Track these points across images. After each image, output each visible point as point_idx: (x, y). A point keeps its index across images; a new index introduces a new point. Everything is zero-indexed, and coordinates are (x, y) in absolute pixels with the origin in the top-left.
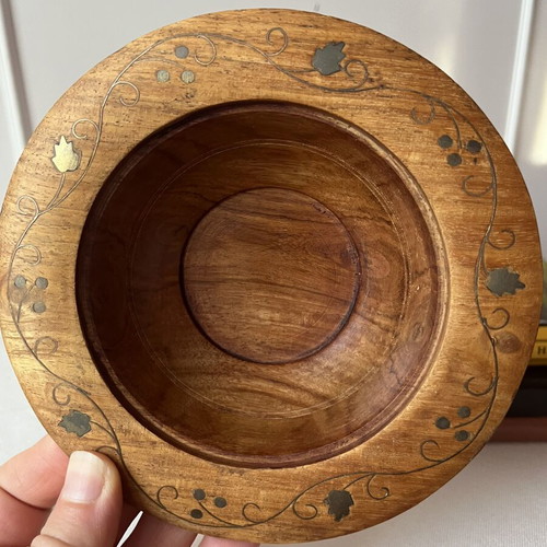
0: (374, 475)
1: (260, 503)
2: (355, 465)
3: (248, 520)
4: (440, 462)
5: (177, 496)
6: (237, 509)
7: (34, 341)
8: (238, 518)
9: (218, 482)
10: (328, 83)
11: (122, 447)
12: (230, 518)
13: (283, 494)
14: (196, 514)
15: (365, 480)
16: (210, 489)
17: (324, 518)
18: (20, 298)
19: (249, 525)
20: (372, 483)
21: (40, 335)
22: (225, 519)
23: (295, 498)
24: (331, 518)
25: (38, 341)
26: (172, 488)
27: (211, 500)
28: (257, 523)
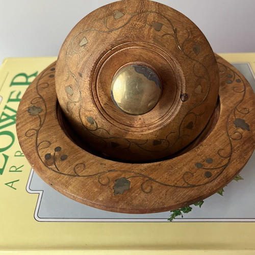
0: (236, 108)
1: (221, 147)
2: (228, 110)
3: (226, 158)
4: (245, 90)
5: (192, 174)
6: (217, 157)
7: (72, 171)
8: (222, 161)
9: (198, 155)
11: (150, 176)
12: (220, 163)
13: (223, 138)
15: (236, 111)
16: (199, 160)
17: (245, 133)
18: (52, 161)
19: (230, 159)
20: (239, 110)
21: (73, 166)
22: (220, 166)
23: (228, 135)
24: (246, 131)
25: (74, 169)
26: (187, 173)
27: (205, 163)
28: (230, 156)
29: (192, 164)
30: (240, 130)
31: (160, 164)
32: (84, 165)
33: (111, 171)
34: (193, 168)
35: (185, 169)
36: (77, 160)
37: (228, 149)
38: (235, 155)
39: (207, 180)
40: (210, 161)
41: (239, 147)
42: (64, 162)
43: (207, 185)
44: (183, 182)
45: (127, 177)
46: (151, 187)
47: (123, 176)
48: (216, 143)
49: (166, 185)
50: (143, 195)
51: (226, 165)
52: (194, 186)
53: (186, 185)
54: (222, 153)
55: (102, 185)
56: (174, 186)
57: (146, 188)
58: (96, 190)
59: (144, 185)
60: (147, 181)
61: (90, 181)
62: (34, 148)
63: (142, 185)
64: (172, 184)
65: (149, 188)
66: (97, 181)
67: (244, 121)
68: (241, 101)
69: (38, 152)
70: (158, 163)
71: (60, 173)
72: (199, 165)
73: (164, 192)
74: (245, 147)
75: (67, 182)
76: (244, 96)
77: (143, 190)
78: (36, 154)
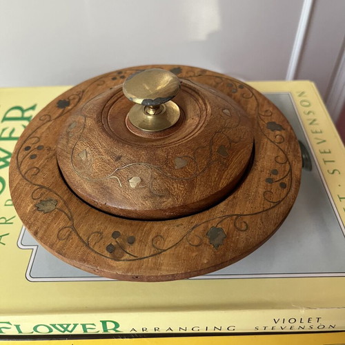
0: (258, 113)
1: (274, 155)
3: (285, 163)
4: (253, 94)
5: (270, 192)
6: (278, 165)
7: (153, 249)
8: (285, 167)
9: (261, 171)
10: (73, 105)
11: (236, 213)
12: (285, 171)
14: (283, 186)
15: (261, 116)
16: (266, 175)
17: (283, 133)
18: (121, 251)
19: (289, 163)
20: (263, 114)
21: (150, 244)
22: (286, 173)
23: (271, 141)
24: (283, 131)
25: (153, 246)
26: (265, 193)
27: (273, 176)
28: (288, 160)
29: (263, 183)
30: (278, 132)
31: (234, 197)
32: (161, 236)
33: (194, 227)
34: (267, 186)
35: (261, 190)
36: (148, 235)
37: (281, 153)
38: (291, 157)
39: (285, 191)
40: (275, 172)
41: (288, 148)
42: (136, 244)
43: (289, 195)
44: (269, 203)
45: (214, 225)
46: (245, 222)
47: (210, 226)
48: (268, 153)
49: (256, 214)
50: (243, 235)
51: (291, 170)
52: (280, 202)
53: (272, 205)
54: (279, 160)
55: (196, 246)
56: (264, 211)
57: (241, 226)
58: (194, 254)
59: (237, 225)
60: (236, 219)
61: (180, 249)
62: (84, 248)
63: (235, 225)
64: (261, 210)
65: (244, 225)
66: (187, 245)
67: (274, 123)
68: (258, 105)
69: (93, 250)
70: (232, 197)
71: (141, 259)
72: (270, 181)
73: (259, 221)
74: (293, 146)
75: (155, 264)
76: (256, 99)
77: (239, 230)
78: (93, 254)
